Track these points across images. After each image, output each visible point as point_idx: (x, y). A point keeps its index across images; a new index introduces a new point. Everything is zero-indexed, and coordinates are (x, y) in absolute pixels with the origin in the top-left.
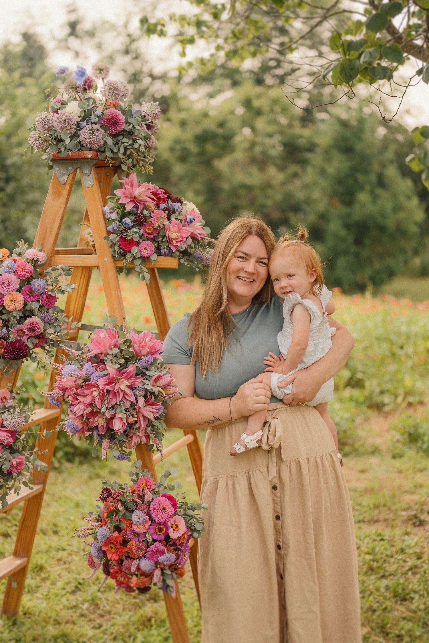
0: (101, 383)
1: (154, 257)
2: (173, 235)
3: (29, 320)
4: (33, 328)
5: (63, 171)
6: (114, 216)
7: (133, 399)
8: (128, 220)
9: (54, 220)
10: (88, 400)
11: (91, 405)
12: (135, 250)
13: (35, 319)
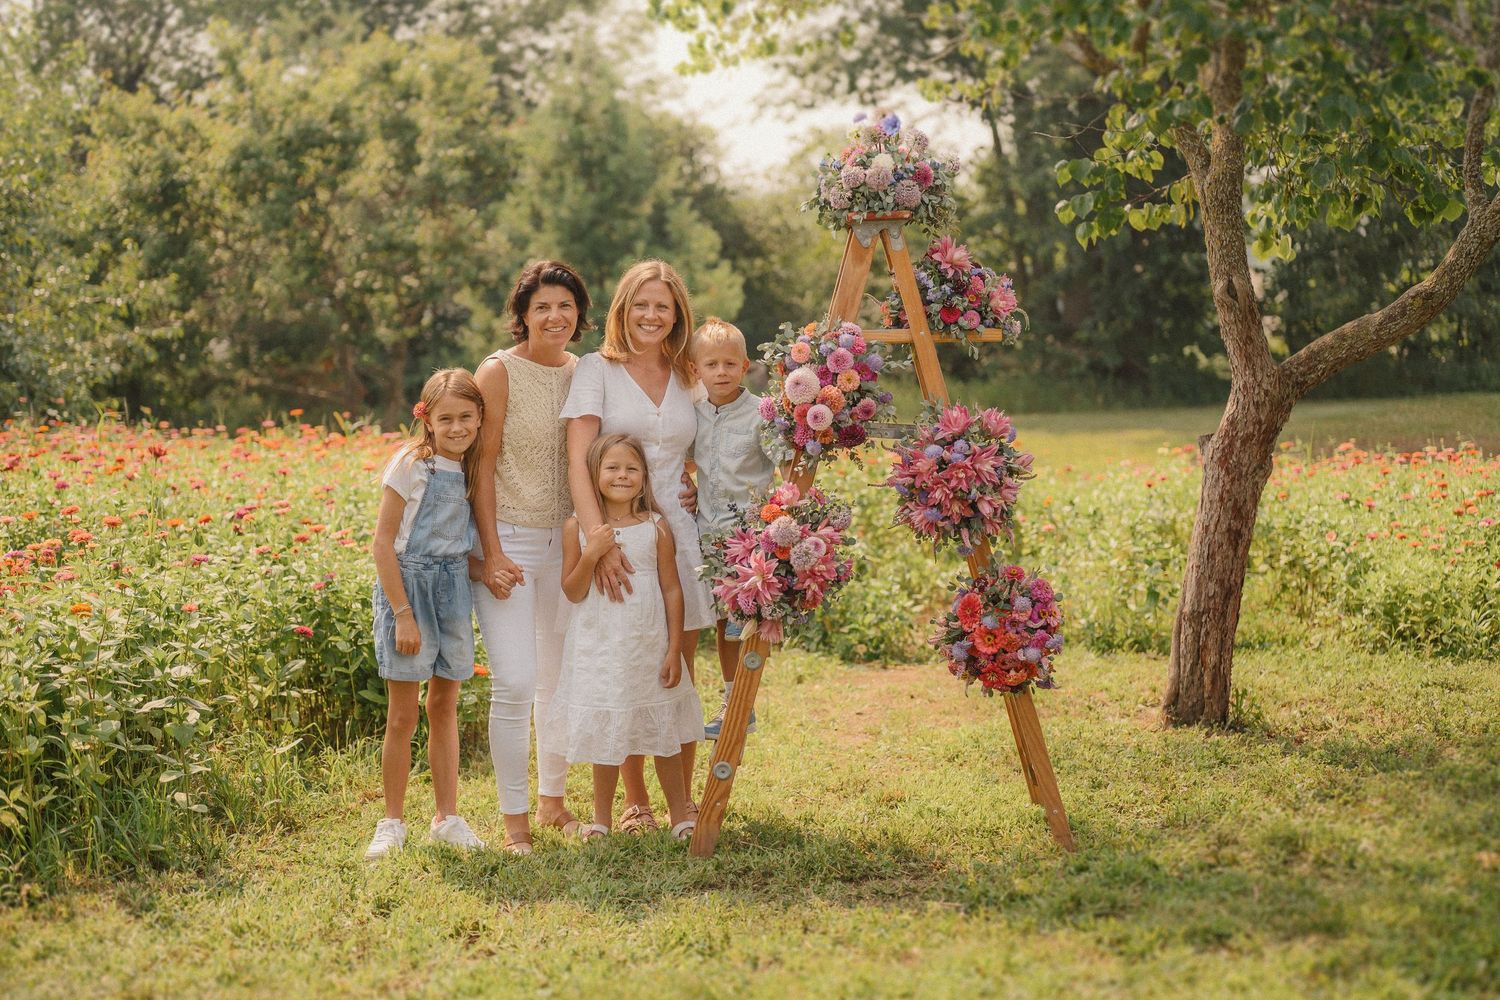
0: (967, 462)
1: (981, 328)
2: (1002, 304)
3: (863, 402)
4: (867, 412)
5: (866, 233)
6: (930, 283)
7: (997, 480)
8: (946, 288)
9: (856, 290)
10: (953, 483)
11: (953, 490)
12: (962, 321)
13: (868, 400)
